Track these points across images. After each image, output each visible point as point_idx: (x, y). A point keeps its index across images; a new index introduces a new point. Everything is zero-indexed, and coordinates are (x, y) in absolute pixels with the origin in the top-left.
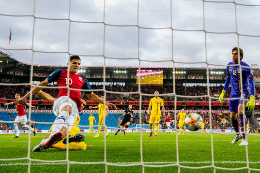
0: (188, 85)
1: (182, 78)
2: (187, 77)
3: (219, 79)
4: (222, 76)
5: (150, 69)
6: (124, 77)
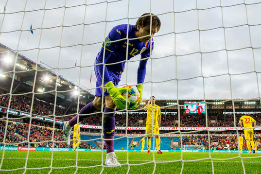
0: (227, 113)
1: (222, 108)
2: (225, 107)
3: (252, 108)
4: (255, 105)
5: (195, 101)
6: (175, 108)
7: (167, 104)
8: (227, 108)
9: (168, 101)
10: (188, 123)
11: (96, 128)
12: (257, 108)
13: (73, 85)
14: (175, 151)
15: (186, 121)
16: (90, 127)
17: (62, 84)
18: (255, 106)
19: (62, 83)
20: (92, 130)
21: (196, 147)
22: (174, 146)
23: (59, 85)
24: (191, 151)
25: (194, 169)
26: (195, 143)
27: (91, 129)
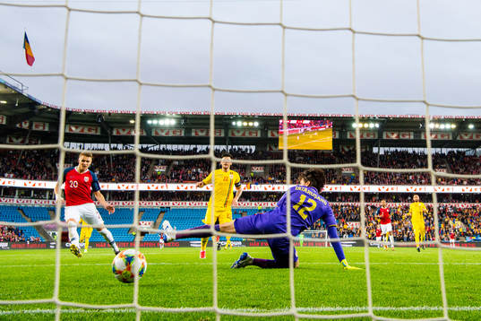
0: (384, 150)
1: (371, 137)
2: (380, 135)
3: (446, 138)
5: (306, 118)
6: (254, 135)
7: (234, 123)
8: (385, 137)
9: (236, 118)
11: (37, 186)
12: (458, 138)
16: (19, 183)
18: (454, 133)
20: (26, 193)
27: (20, 189)
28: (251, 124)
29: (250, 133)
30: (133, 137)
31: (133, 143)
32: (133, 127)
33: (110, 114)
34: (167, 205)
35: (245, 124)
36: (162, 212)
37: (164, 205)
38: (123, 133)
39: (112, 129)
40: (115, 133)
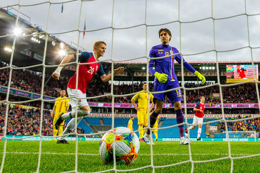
6: (213, 75)
7: (201, 68)
9: (202, 65)
10: (232, 98)
13: (58, 42)
14: (213, 140)
15: (229, 95)
17: (41, 40)
19: (40, 37)
21: (245, 134)
22: (211, 133)
23: (37, 41)
24: (237, 139)
25: (241, 166)
26: (242, 128)
28: (210, 68)
29: (211, 74)
30: (146, 77)
31: (146, 80)
32: (145, 71)
33: (131, 64)
34: (164, 117)
35: (207, 68)
36: (161, 120)
37: (163, 117)
38: (140, 75)
39: (133, 72)
40: (135, 75)
